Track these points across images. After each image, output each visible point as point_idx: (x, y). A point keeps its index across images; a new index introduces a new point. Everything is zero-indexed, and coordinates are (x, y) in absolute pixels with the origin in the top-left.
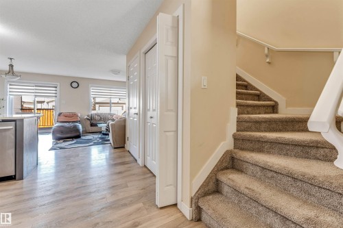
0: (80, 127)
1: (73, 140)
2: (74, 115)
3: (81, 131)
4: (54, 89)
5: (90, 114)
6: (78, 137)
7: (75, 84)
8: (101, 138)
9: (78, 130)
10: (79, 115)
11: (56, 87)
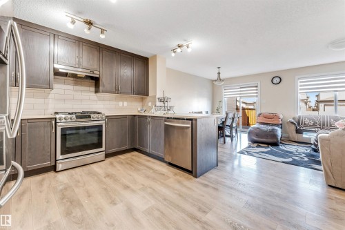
0: (279, 132)
1: (268, 147)
2: (275, 116)
3: (279, 137)
4: (255, 88)
5: (297, 116)
6: (275, 144)
7: (277, 79)
8: (308, 155)
9: (275, 136)
10: (281, 117)
11: (257, 87)
